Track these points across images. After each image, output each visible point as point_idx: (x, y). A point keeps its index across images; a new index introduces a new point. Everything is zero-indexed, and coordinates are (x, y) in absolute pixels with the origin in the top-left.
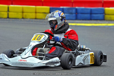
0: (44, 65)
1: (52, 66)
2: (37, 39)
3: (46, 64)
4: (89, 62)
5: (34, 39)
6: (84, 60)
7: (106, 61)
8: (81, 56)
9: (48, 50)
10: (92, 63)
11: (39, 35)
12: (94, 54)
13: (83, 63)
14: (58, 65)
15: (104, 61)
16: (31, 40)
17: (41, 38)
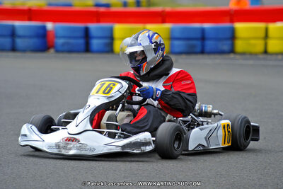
0: (119, 150)
1: (135, 151)
2: (104, 93)
3: (123, 147)
4: (220, 141)
5: (97, 93)
6: (207, 139)
7: (257, 140)
8: (201, 129)
9: (129, 116)
10: (226, 145)
11: (107, 83)
12: (230, 123)
13: (206, 145)
14: (149, 148)
15: (253, 140)
16: (91, 94)
17: (111, 88)
